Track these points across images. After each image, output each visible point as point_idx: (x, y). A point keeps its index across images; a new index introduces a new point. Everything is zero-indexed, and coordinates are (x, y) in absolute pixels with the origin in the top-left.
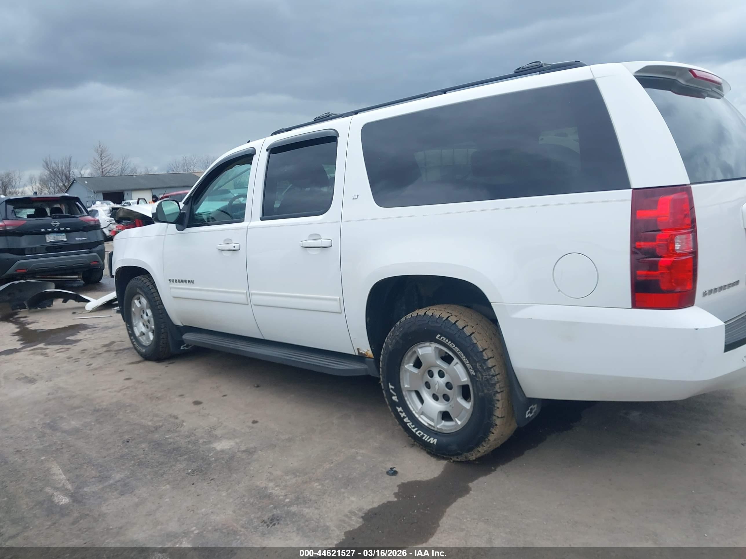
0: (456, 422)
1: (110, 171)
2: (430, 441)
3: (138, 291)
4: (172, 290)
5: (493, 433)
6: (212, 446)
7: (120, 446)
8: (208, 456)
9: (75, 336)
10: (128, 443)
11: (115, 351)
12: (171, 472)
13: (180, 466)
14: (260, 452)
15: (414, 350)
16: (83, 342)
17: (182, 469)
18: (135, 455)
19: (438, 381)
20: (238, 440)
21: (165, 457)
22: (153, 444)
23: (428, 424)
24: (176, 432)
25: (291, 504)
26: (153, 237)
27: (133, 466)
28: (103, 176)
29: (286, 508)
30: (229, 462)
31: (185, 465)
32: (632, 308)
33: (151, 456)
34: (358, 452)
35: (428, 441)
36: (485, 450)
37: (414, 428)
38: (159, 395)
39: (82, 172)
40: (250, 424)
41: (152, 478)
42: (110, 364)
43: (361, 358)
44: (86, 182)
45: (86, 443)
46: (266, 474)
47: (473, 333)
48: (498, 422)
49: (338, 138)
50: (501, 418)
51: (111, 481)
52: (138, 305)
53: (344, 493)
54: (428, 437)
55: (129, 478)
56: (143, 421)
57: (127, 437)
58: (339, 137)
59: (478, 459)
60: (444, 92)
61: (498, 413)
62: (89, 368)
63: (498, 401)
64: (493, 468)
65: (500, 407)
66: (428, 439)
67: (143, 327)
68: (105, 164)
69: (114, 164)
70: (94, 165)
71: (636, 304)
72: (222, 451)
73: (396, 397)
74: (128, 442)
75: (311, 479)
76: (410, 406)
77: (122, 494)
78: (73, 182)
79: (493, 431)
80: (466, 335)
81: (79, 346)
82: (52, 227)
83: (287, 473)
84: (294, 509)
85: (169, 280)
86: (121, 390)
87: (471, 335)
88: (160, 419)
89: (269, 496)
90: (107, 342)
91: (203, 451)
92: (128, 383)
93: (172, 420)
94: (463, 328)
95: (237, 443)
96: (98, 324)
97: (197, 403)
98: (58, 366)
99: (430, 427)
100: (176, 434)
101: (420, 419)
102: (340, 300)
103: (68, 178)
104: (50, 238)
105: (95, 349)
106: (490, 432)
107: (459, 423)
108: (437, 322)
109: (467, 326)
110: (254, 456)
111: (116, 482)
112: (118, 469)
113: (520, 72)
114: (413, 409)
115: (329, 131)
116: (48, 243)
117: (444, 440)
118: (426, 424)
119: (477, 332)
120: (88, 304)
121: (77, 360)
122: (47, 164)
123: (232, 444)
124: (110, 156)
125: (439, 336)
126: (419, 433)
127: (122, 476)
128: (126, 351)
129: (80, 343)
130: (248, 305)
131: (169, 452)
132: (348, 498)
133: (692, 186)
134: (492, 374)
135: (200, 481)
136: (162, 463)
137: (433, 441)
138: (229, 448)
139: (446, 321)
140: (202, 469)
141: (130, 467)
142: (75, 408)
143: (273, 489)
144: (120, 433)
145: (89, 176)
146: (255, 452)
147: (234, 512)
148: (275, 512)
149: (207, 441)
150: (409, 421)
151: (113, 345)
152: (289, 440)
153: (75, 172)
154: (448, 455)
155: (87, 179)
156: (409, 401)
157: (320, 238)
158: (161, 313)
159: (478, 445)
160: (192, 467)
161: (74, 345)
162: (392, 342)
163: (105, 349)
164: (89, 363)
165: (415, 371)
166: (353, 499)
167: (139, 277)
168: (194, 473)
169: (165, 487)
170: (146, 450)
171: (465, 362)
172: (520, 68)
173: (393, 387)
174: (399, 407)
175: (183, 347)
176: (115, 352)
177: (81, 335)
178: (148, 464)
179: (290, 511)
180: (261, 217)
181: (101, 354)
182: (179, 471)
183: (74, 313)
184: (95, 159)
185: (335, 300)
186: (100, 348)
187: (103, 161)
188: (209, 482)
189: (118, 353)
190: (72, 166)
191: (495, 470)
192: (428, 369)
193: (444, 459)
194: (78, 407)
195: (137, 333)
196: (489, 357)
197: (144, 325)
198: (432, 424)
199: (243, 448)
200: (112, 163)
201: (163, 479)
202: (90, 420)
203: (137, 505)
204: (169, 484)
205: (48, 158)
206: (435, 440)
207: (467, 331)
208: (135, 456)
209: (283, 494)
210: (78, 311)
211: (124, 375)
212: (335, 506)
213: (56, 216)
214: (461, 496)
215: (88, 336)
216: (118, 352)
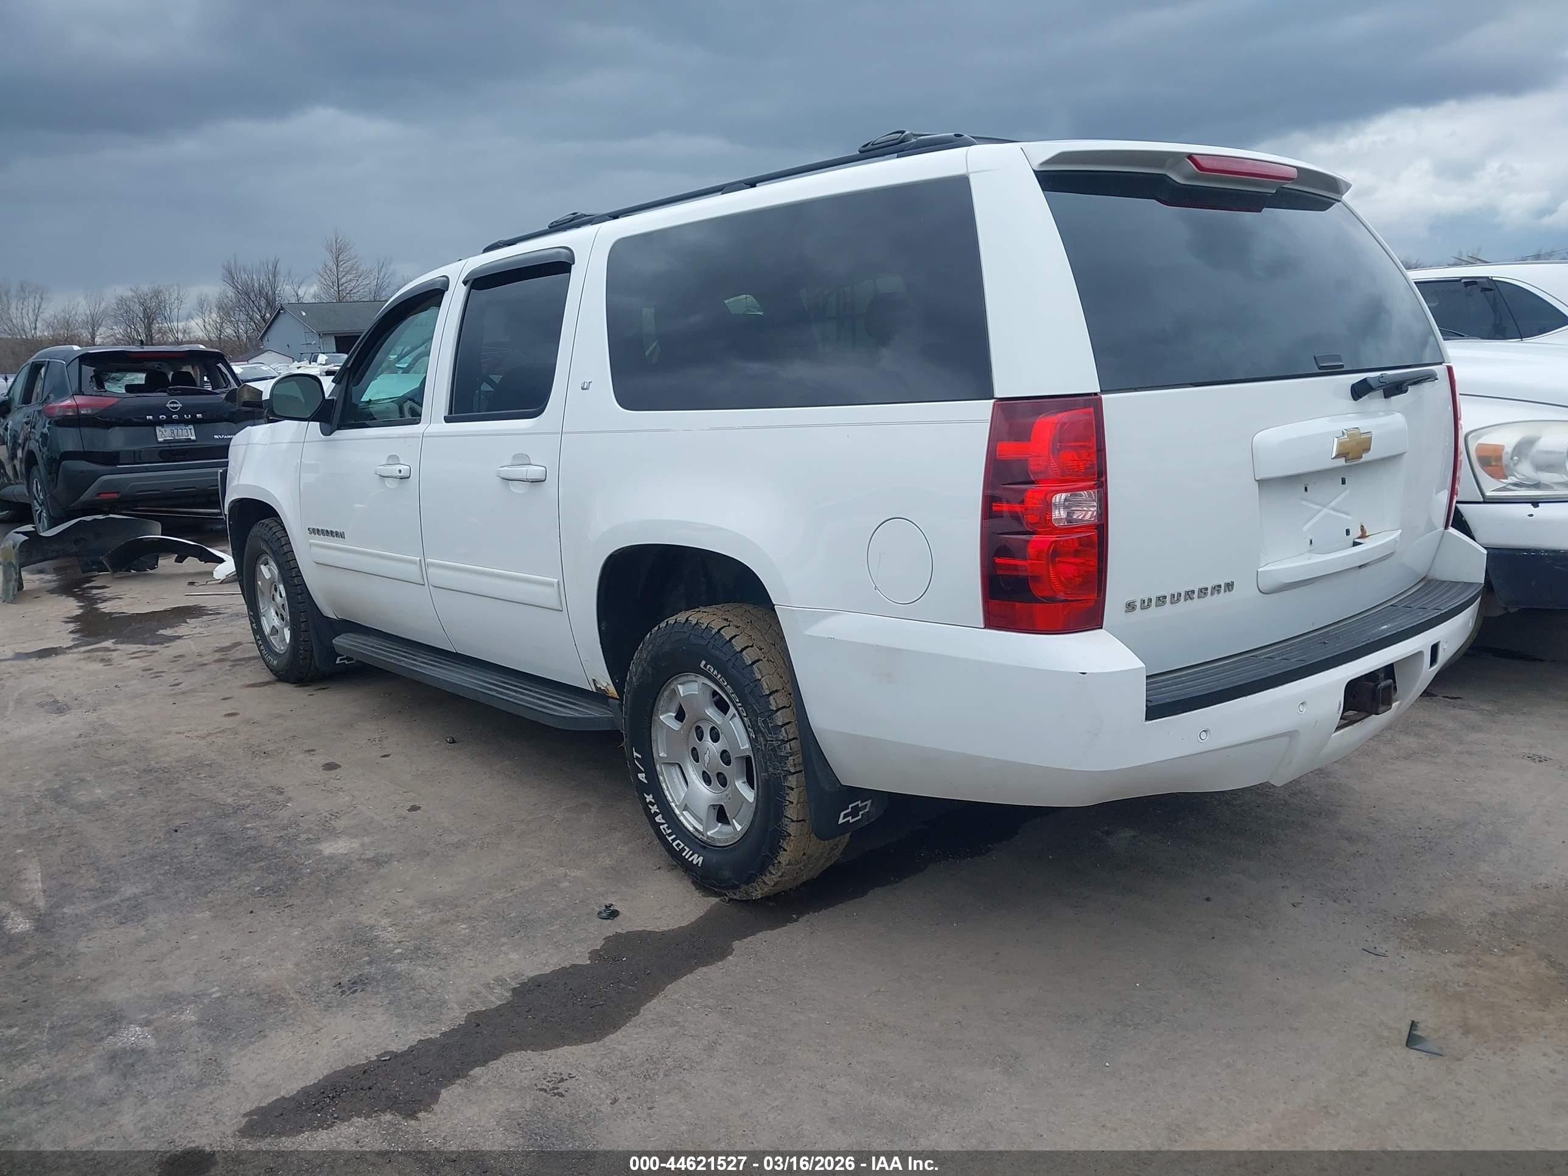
0: (735, 828)
1: (355, 291)
2: (693, 860)
3: (264, 547)
4: (315, 550)
5: (785, 850)
6: (318, 847)
7: (160, 838)
8: (303, 864)
9: (176, 629)
10: (175, 833)
11: (232, 661)
12: (224, 888)
13: (245, 879)
14: (396, 863)
15: (672, 687)
16: (184, 641)
17: (246, 886)
18: (177, 854)
19: (711, 748)
20: (366, 840)
21: (228, 862)
22: (217, 837)
23: (694, 827)
24: (269, 818)
25: (402, 957)
26: (285, 445)
27: (165, 874)
28: (340, 301)
29: (389, 963)
30: (333, 878)
31: (254, 878)
32: (985, 628)
33: (204, 859)
34: (569, 873)
35: (690, 859)
36: (775, 880)
37: (670, 835)
38: (271, 747)
39: (301, 293)
40: (405, 812)
41: (186, 898)
42: (212, 684)
43: (598, 696)
44: (304, 314)
45: (103, 828)
46: (385, 903)
47: (758, 660)
48: (792, 829)
49: (573, 266)
50: (797, 821)
51: (116, 899)
52: (268, 576)
53: (503, 945)
54: (691, 852)
55: (147, 895)
56: (220, 794)
57: (177, 822)
58: (574, 264)
59: (767, 898)
60: (752, 184)
61: (791, 812)
62: (173, 690)
63: (792, 789)
64: (794, 916)
65: (795, 802)
66: (690, 857)
67: (276, 618)
68: (343, 276)
69: (363, 277)
70: (322, 276)
71: (994, 620)
72: (331, 858)
73: (644, 775)
74: (176, 831)
75: (458, 917)
76: (667, 793)
77: (124, 921)
78: (279, 312)
79: (785, 846)
80: (745, 663)
81: (176, 648)
82: (168, 412)
83: (422, 904)
84: (401, 967)
85: (309, 529)
86: (209, 734)
87: (753, 663)
88: (251, 793)
89: (370, 942)
90: (227, 643)
91: (297, 856)
92: (229, 723)
93: (271, 796)
94: (742, 651)
95: (363, 845)
96: (226, 608)
97: (330, 767)
98: (119, 684)
99: (696, 834)
100: (267, 822)
101: (681, 818)
102: (559, 585)
103: (270, 303)
104: (164, 434)
105: (200, 655)
106: (781, 847)
107: (739, 828)
108: (702, 637)
109: (752, 646)
110: (381, 870)
111: (122, 901)
112: (137, 878)
113: (871, 152)
114: (673, 799)
115: (558, 252)
116: (161, 443)
117: (714, 858)
118: (691, 829)
119: (766, 659)
120: (220, 567)
121: (159, 674)
122: (230, 273)
123: (354, 845)
124: (356, 260)
125: (704, 662)
126: (678, 845)
127: (138, 891)
128: (252, 662)
129: (179, 642)
130: (424, 585)
131: (238, 854)
132: (506, 954)
133: (1104, 397)
134: (781, 737)
135: (267, 907)
136: (218, 872)
137: (697, 860)
138: (345, 852)
139: (717, 636)
140: (281, 887)
141: (159, 877)
142: (113, 764)
143: (384, 929)
144: (169, 815)
145: (314, 301)
146: (386, 863)
147: (297, 965)
148: (367, 969)
149: (313, 837)
150: (664, 821)
151: (234, 650)
152: (457, 846)
153: (286, 292)
154: (720, 887)
155: (308, 307)
156: (666, 784)
157: (528, 463)
158: (300, 592)
159: (762, 869)
160: (265, 882)
161: (166, 645)
162: (637, 670)
163: (218, 656)
164: (177, 682)
165: (676, 725)
166: (514, 956)
167: (266, 521)
168: (263, 894)
169: (202, 914)
170: (201, 848)
171: (741, 712)
172: (869, 144)
173: (640, 756)
174: (649, 795)
175: (341, 660)
176: (231, 663)
177: (189, 627)
178: (192, 872)
179: (393, 970)
180: (447, 414)
181: (206, 664)
182: (239, 888)
183: (192, 584)
184: (326, 266)
185: (551, 585)
186: (209, 654)
187: (341, 269)
188: (280, 911)
189: (236, 665)
190: (280, 278)
191: (796, 920)
192: (695, 723)
193: (716, 894)
194: (119, 764)
195: (267, 630)
196: (780, 706)
197: (277, 615)
198: (700, 828)
199: (370, 854)
200: (359, 274)
201: (206, 900)
202: (128, 788)
203: (139, 943)
204: (210, 910)
205: (233, 263)
206: (701, 859)
207: (748, 658)
208: (176, 857)
209: (396, 940)
210: (200, 581)
211: (228, 707)
212: (476, 966)
213: (176, 390)
214: (706, 964)
215: (198, 630)
216: (237, 662)
